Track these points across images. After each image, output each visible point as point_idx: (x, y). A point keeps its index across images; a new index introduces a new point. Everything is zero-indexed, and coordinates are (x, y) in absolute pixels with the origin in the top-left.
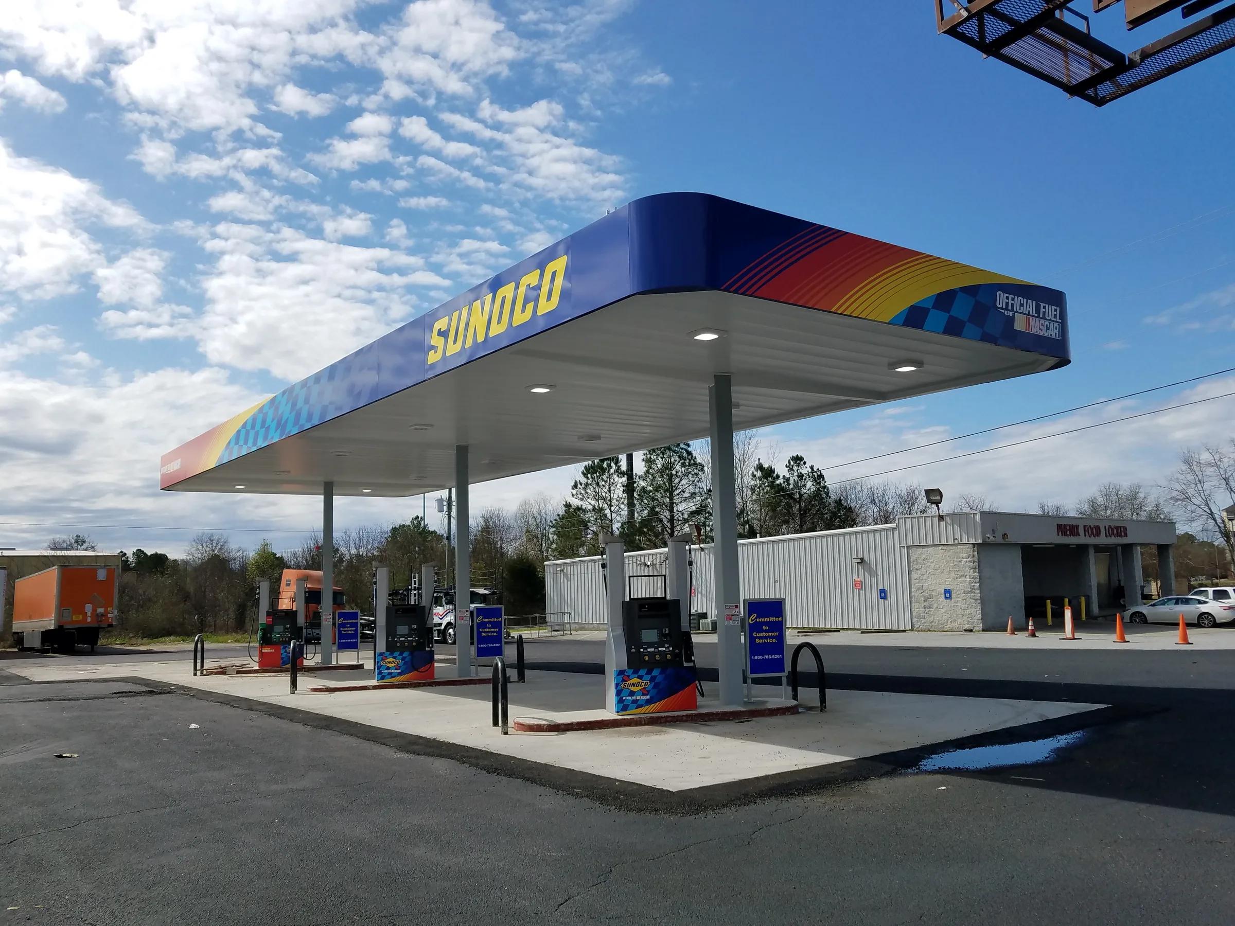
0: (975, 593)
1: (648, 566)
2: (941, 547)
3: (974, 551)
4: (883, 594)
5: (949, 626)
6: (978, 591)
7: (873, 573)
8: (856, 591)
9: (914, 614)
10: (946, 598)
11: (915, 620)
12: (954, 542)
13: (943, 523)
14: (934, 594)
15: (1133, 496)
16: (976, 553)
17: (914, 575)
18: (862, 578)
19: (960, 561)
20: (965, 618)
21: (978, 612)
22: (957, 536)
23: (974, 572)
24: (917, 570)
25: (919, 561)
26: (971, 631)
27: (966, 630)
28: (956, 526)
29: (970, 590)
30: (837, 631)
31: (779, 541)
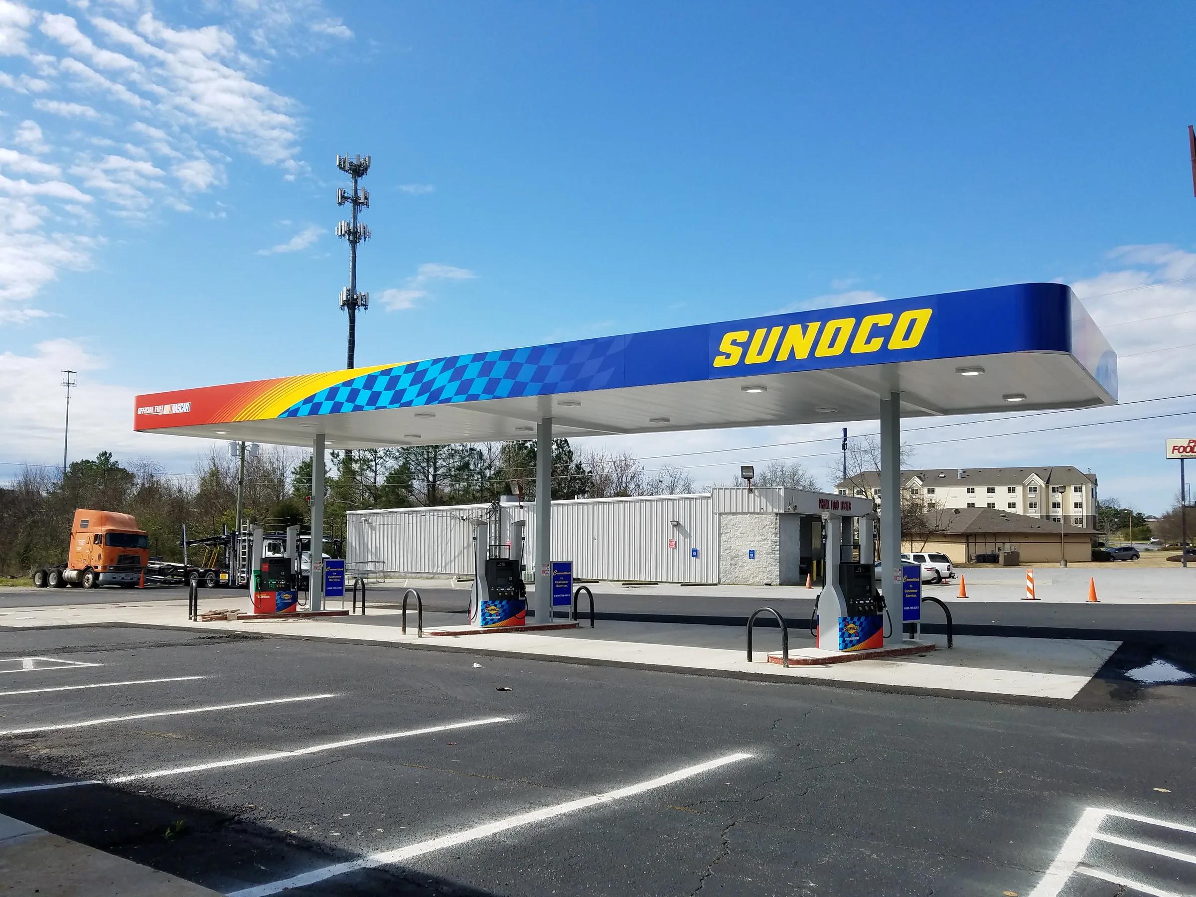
0: (774, 554)
1: (464, 520)
2: (748, 515)
3: (776, 519)
4: (695, 553)
5: (751, 581)
6: (778, 552)
7: (687, 535)
8: (670, 550)
9: (722, 570)
10: (750, 557)
11: (722, 575)
12: (760, 511)
13: (752, 495)
14: (740, 554)
15: (794, 474)
16: (778, 521)
17: (723, 538)
18: (676, 539)
19: (764, 527)
20: (765, 574)
21: (776, 569)
22: (763, 506)
23: (775, 537)
24: (726, 533)
25: (728, 526)
26: (770, 585)
27: (766, 584)
28: (762, 498)
29: (771, 551)
30: (656, 583)
31: (599, 503)
